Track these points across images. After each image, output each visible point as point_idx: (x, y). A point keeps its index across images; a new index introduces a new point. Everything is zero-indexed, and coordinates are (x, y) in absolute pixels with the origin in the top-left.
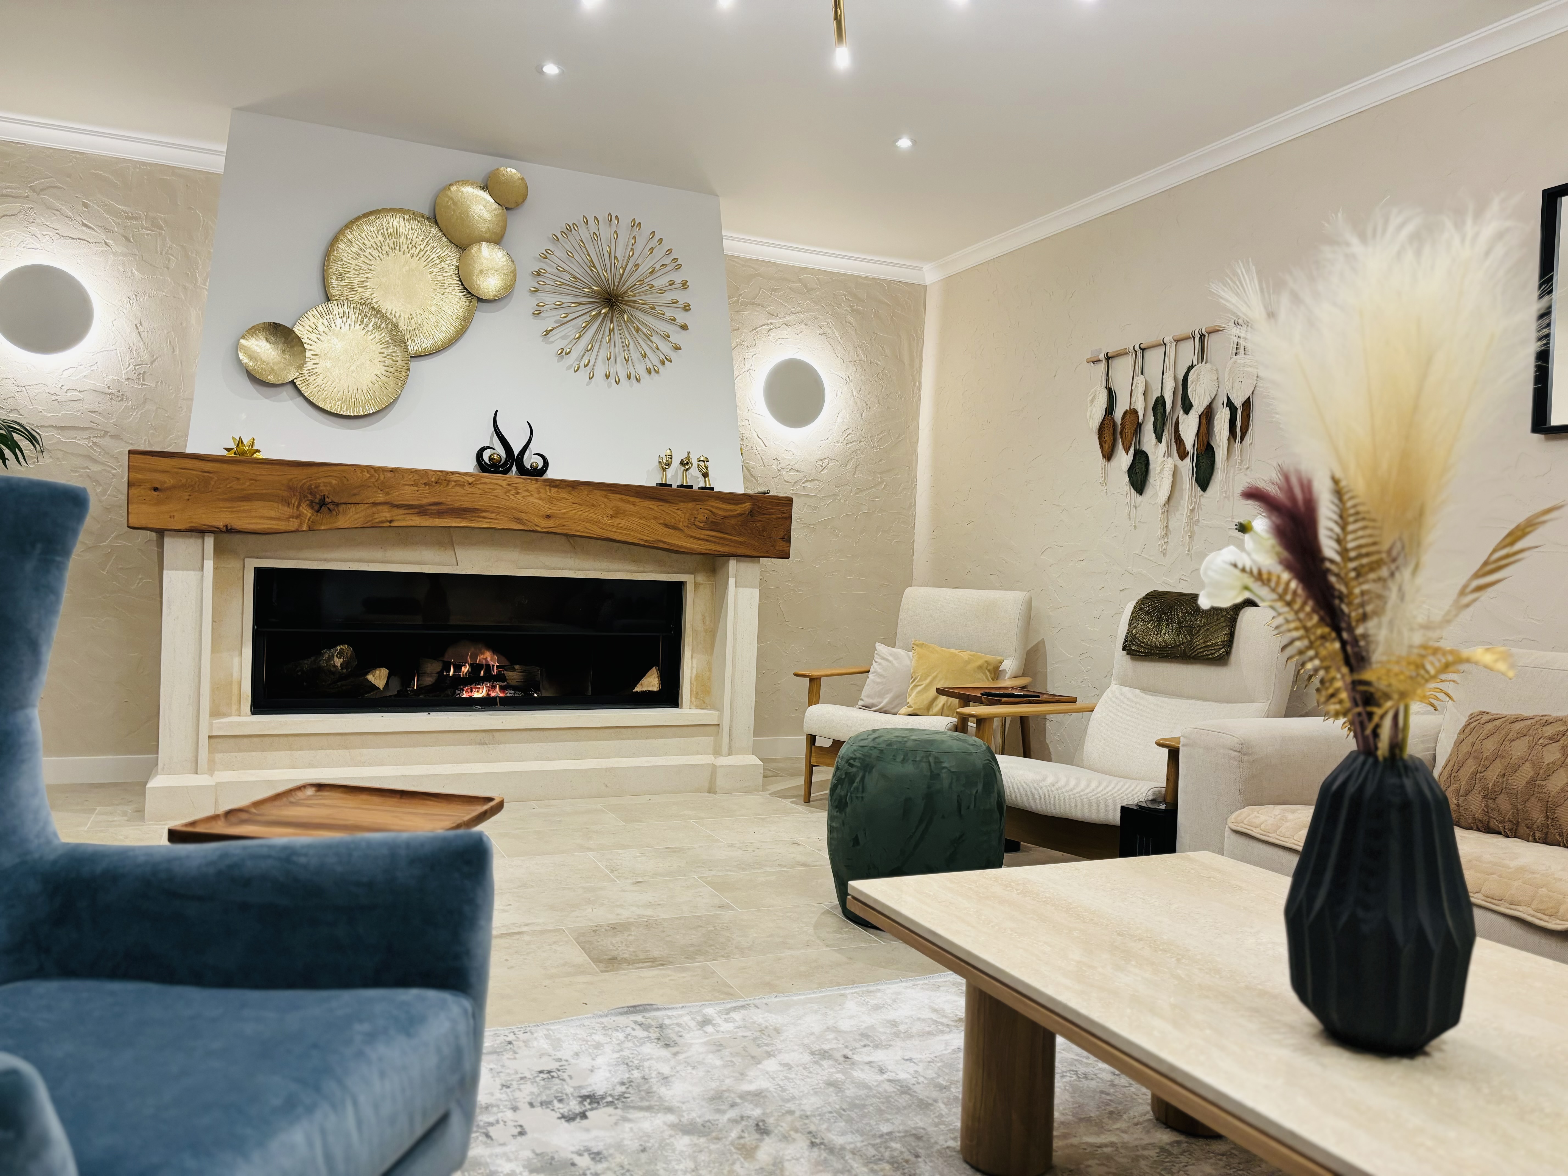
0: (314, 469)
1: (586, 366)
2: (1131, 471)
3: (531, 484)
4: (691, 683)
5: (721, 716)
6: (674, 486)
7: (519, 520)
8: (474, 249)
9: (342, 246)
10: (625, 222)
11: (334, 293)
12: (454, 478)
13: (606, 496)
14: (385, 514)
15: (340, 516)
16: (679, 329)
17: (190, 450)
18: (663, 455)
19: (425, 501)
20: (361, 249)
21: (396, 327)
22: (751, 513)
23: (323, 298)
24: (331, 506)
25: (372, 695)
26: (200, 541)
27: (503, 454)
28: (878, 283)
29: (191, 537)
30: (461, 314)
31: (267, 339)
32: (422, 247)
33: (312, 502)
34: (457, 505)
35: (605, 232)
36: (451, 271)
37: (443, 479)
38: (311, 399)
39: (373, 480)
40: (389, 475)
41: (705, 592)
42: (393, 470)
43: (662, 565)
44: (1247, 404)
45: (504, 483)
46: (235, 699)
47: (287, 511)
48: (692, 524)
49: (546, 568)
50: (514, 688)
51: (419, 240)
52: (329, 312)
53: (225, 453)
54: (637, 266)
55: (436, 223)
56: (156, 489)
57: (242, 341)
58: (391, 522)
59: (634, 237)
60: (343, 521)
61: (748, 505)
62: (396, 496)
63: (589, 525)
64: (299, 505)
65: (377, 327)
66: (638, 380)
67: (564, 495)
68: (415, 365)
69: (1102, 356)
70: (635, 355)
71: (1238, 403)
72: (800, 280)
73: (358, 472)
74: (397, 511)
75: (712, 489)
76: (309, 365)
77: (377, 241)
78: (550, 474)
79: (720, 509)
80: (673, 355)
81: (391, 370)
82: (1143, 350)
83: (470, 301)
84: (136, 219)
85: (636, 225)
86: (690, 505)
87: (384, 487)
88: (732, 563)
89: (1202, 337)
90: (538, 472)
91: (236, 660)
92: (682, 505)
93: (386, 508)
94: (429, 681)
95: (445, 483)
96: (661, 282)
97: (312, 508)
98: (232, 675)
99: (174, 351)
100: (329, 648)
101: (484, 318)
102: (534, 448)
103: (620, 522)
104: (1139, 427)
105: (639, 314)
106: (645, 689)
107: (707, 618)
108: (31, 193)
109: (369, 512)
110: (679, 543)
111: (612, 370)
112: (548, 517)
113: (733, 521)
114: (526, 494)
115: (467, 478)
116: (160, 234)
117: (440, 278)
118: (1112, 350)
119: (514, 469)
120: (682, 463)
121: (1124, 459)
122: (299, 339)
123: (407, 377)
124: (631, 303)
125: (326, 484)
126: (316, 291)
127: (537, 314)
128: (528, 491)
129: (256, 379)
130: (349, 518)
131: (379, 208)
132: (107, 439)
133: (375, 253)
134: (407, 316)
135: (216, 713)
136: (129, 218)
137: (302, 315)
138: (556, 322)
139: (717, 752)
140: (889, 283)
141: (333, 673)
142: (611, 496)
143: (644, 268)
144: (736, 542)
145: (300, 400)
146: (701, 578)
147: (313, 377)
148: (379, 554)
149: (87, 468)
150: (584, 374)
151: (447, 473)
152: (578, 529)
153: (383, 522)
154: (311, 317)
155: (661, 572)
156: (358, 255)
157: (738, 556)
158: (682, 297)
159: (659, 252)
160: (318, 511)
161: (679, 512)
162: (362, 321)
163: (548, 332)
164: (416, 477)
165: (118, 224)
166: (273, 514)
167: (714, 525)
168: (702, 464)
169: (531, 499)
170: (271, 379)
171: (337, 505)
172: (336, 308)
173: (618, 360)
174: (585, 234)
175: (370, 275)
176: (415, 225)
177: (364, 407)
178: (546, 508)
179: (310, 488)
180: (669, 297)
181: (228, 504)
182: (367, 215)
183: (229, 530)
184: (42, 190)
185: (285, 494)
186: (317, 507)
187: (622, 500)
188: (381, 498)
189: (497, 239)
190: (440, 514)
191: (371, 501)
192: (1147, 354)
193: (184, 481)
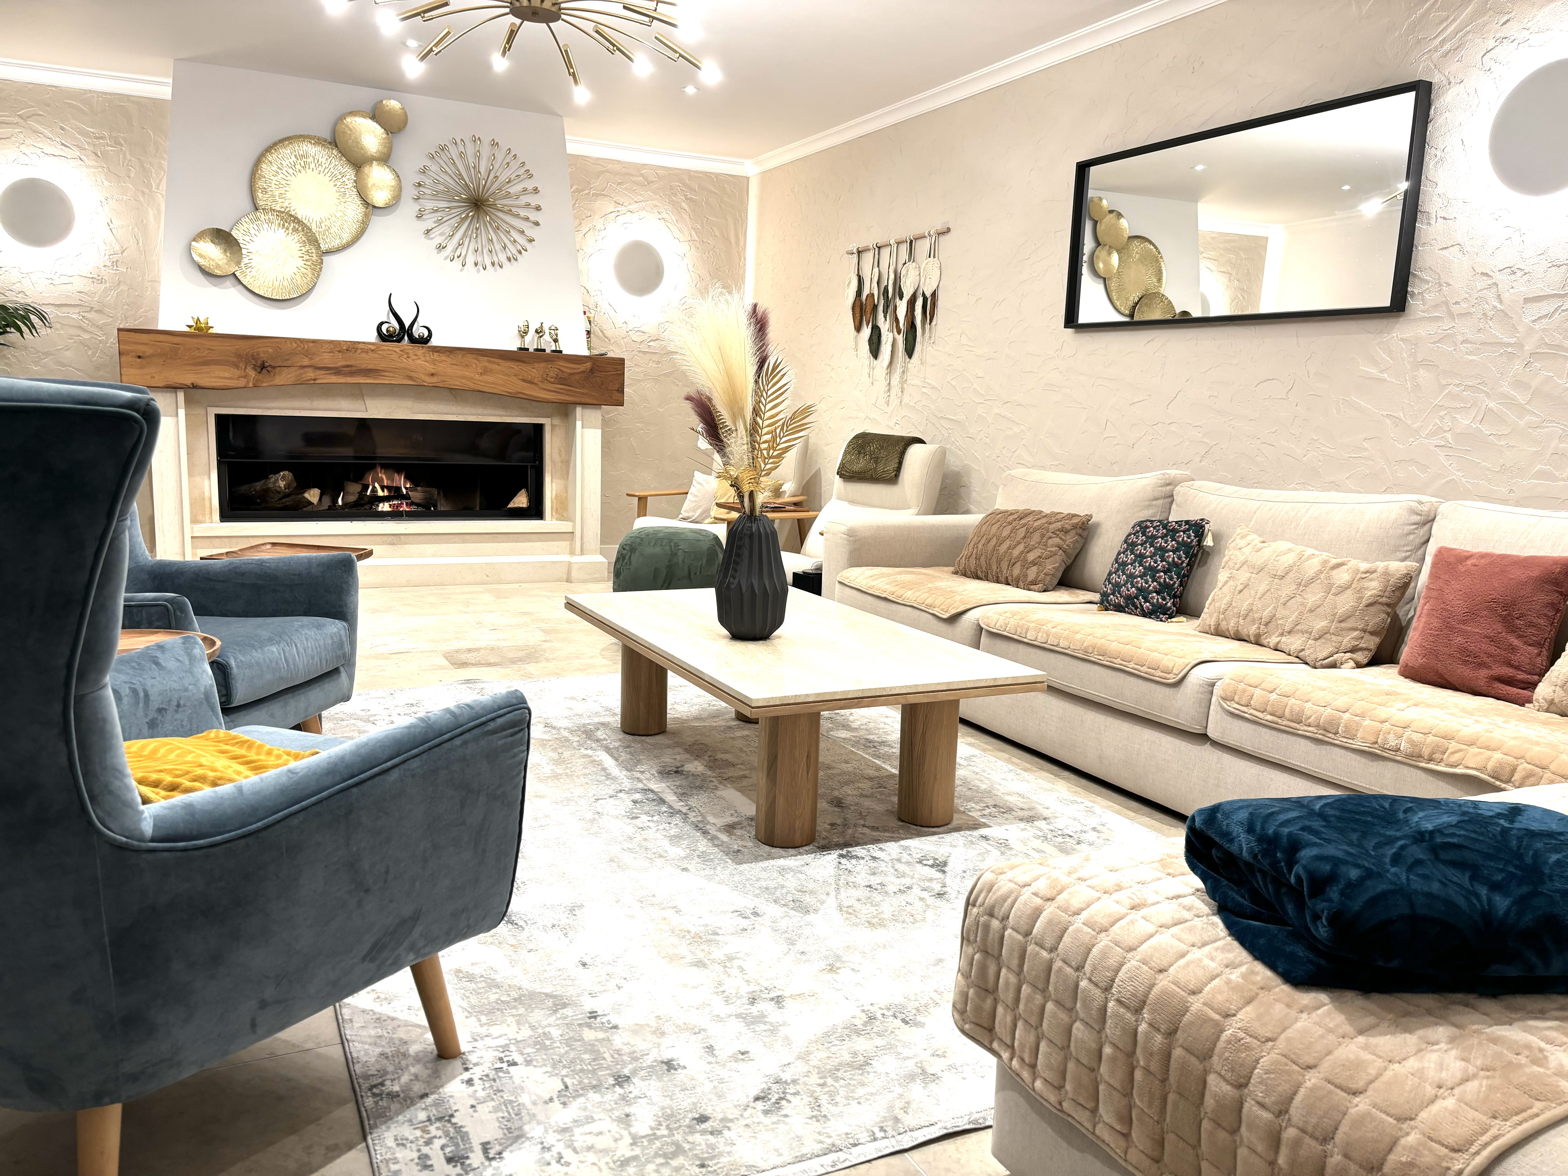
0: (256, 341)
1: (458, 257)
2: (870, 341)
3: (419, 350)
4: (552, 502)
5: (574, 527)
6: (531, 350)
7: (410, 378)
8: (366, 169)
9: (264, 166)
10: (486, 141)
11: (261, 203)
12: (361, 346)
13: (476, 359)
14: (310, 374)
15: (277, 376)
16: (532, 225)
17: (161, 327)
18: (521, 326)
19: (340, 364)
20: (279, 168)
21: (310, 230)
22: (592, 371)
23: (253, 208)
24: (269, 369)
25: (309, 508)
26: (173, 395)
27: (397, 326)
28: (707, 175)
29: (167, 392)
30: (361, 218)
31: (212, 241)
32: (327, 165)
33: (255, 365)
34: (363, 367)
35: (470, 150)
36: (350, 184)
37: (351, 347)
38: (249, 287)
39: (300, 349)
40: (311, 345)
41: (560, 433)
42: (314, 341)
43: (525, 411)
44: (934, 294)
45: (397, 350)
46: (207, 511)
47: (238, 373)
48: (545, 380)
49: (434, 413)
50: (418, 505)
51: (324, 161)
52: (258, 219)
53: (188, 329)
54: (496, 177)
55: (336, 146)
56: (139, 357)
57: (193, 243)
58: (315, 380)
59: (494, 155)
60: (278, 380)
61: (588, 365)
62: (317, 361)
63: (463, 381)
64: (246, 368)
65: (295, 230)
66: (501, 267)
67: (444, 358)
68: (326, 259)
69: (855, 251)
70: (498, 247)
71: (928, 294)
72: (642, 175)
73: (288, 342)
74: (318, 372)
75: (561, 352)
76: (245, 261)
77: (291, 161)
78: (434, 342)
79: (567, 367)
80: (528, 246)
81: (309, 263)
82: (879, 248)
83: (367, 208)
84: (102, 138)
85: (495, 144)
86: (543, 365)
87: (307, 354)
88: (579, 410)
89: (911, 242)
90: (424, 341)
91: (206, 482)
92: (536, 365)
93: (310, 370)
94: (352, 498)
95: (353, 350)
96: (515, 189)
97: (256, 370)
98: (204, 493)
99: (138, 243)
100: (275, 474)
101: (378, 223)
102: (421, 321)
103: (489, 378)
104: (875, 307)
105: (500, 214)
106: (516, 506)
107: (563, 452)
108: (20, 120)
109: (299, 372)
110: (534, 394)
111: (480, 259)
112: (433, 375)
113: (577, 377)
114: (415, 357)
115: (370, 346)
116: (121, 150)
117: (342, 190)
118: (862, 246)
119: (406, 338)
120: (537, 331)
121: (866, 331)
122: (236, 240)
123: (321, 269)
124: (493, 206)
125: (265, 353)
126: (247, 205)
127: (419, 217)
128: (416, 355)
129: (206, 273)
130: (284, 377)
131: (291, 135)
132: (93, 313)
133: (290, 171)
134: (318, 220)
135: (194, 521)
136: (96, 138)
137: (238, 222)
138: (435, 222)
139: (572, 553)
140: (717, 175)
141: (279, 493)
142: (481, 358)
143: (503, 178)
144: (580, 393)
145: (240, 287)
146: (557, 421)
147: (249, 270)
148: (307, 404)
149: (79, 336)
150: (457, 263)
151: (355, 342)
152: (457, 383)
153: (309, 380)
154: (244, 223)
155: (524, 416)
156: (277, 172)
157: (584, 404)
158: (533, 200)
159: (514, 165)
160: (260, 373)
161: (534, 371)
162: (284, 225)
163: (428, 231)
164: (332, 346)
165: (88, 143)
166: (227, 375)
167: (562, 380)
168: (552, 332)
169: (419, 361)
170: (218, 272)
171: (274, 367)
172: (263, 216)
173: (485, 251)
174: (454, 152)
175: (287, 189)
176: (319, 148)
177: (289, 293)
178: (430, 368)
179: (253, 356)
180: (524, 200)
181: (193, 368)
182: (282, 141)
183: (194, 387)
184: (28, 117)
185: (234, 359)
186: (259, 370)
187: (489, 362)
188: (306, 362)
189: (385, 159)
190: (352, 374)
191: (299, 364)
192: (882, 251)
193: (159, 351)
